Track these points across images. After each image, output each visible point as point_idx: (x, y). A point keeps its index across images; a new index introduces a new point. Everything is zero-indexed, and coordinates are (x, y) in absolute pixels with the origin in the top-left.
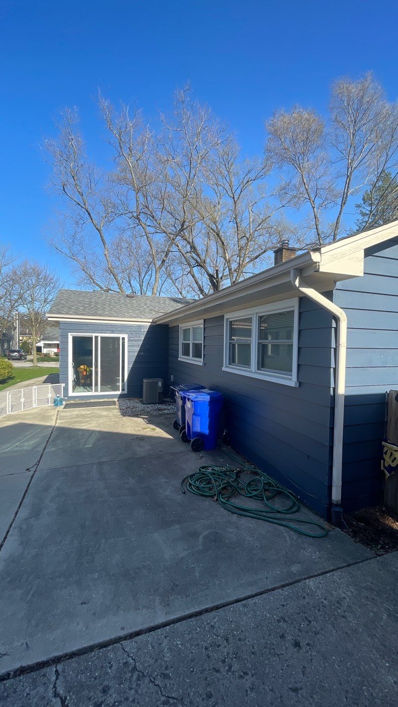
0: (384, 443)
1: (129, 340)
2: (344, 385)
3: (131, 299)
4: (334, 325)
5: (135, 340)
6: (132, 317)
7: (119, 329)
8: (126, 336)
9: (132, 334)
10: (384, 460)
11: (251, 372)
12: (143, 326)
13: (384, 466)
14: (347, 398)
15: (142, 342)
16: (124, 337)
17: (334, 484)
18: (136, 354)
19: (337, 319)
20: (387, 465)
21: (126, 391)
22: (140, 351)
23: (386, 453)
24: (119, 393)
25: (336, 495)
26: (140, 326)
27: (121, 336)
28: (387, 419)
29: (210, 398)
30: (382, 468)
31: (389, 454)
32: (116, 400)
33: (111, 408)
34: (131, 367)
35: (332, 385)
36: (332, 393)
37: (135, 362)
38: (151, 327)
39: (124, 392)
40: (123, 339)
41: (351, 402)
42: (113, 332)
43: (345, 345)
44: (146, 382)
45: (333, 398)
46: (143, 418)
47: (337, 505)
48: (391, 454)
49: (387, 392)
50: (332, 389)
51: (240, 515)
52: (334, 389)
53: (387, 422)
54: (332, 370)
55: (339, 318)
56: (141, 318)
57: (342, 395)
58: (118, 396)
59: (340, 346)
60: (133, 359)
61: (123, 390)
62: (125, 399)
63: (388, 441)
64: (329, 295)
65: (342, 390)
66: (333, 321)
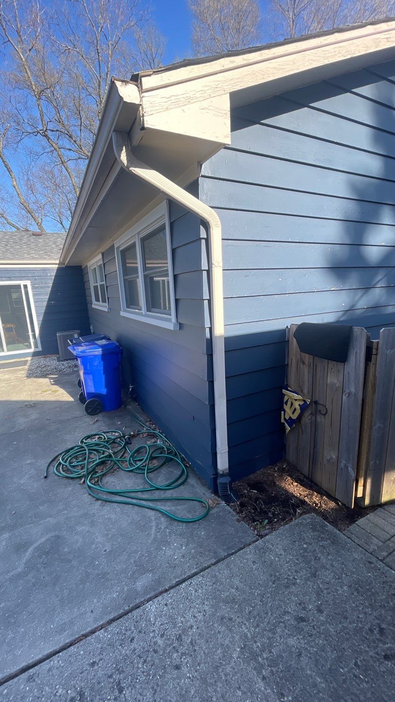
0: (284, 391)
1: (33, 288)
2: (223, 322)
3: (38, 237)
4: (203, 234)
5: (42, 288)
6: (34, 258)
7: (17, 275)
8: (28, 283)
9: (36, 279)
10: (285, 411)
11: (141, 314)
12: (48, 269)
13: (285, 419)
14: (228, 341)
15: (50, 289)
16: (25, 284)
17: (218, 451)
18: (45, 304)
19: (206, 225)
20: (287, 418)
21: (40, 349)
22: (50, 300)
23: (286, 403)
24: (32, 350)
25: (223, 463)
26: (44, 270)
27: (22, 283)
28: (288, 362)
29: (102, 350)
30: (283, 421)
31: (289, 404)
32: (29, 359)
33: (17, 369)
34: (41, 319)
35: (207, 324)
36: (208, 336)
37: (45, 313)
38: (59, 270)
39: (37, 350)
40: (25, 286)
41: (234, 345)
42: (10, 279)
43: (221, 264)
44: (60, 336)
45: (210, 343)
46: (51, 378)
47: (223, 475)
48: (292, 404)
49: (287, 327)
50: (207, 330)
51: (105, 501)
52: (211, 329)
53: (288, 364)
54: (206, 303)
55: (208, 222)
56: (45, 259)
57: (220, 337)
58: (31, 355)
59: (213, 266)
60: (43, 310)
61: (36, 346)
62: (40, 357)
63: (289, 388)
64: (193, 189)
65: (220, 330)
66: (202, 230)
